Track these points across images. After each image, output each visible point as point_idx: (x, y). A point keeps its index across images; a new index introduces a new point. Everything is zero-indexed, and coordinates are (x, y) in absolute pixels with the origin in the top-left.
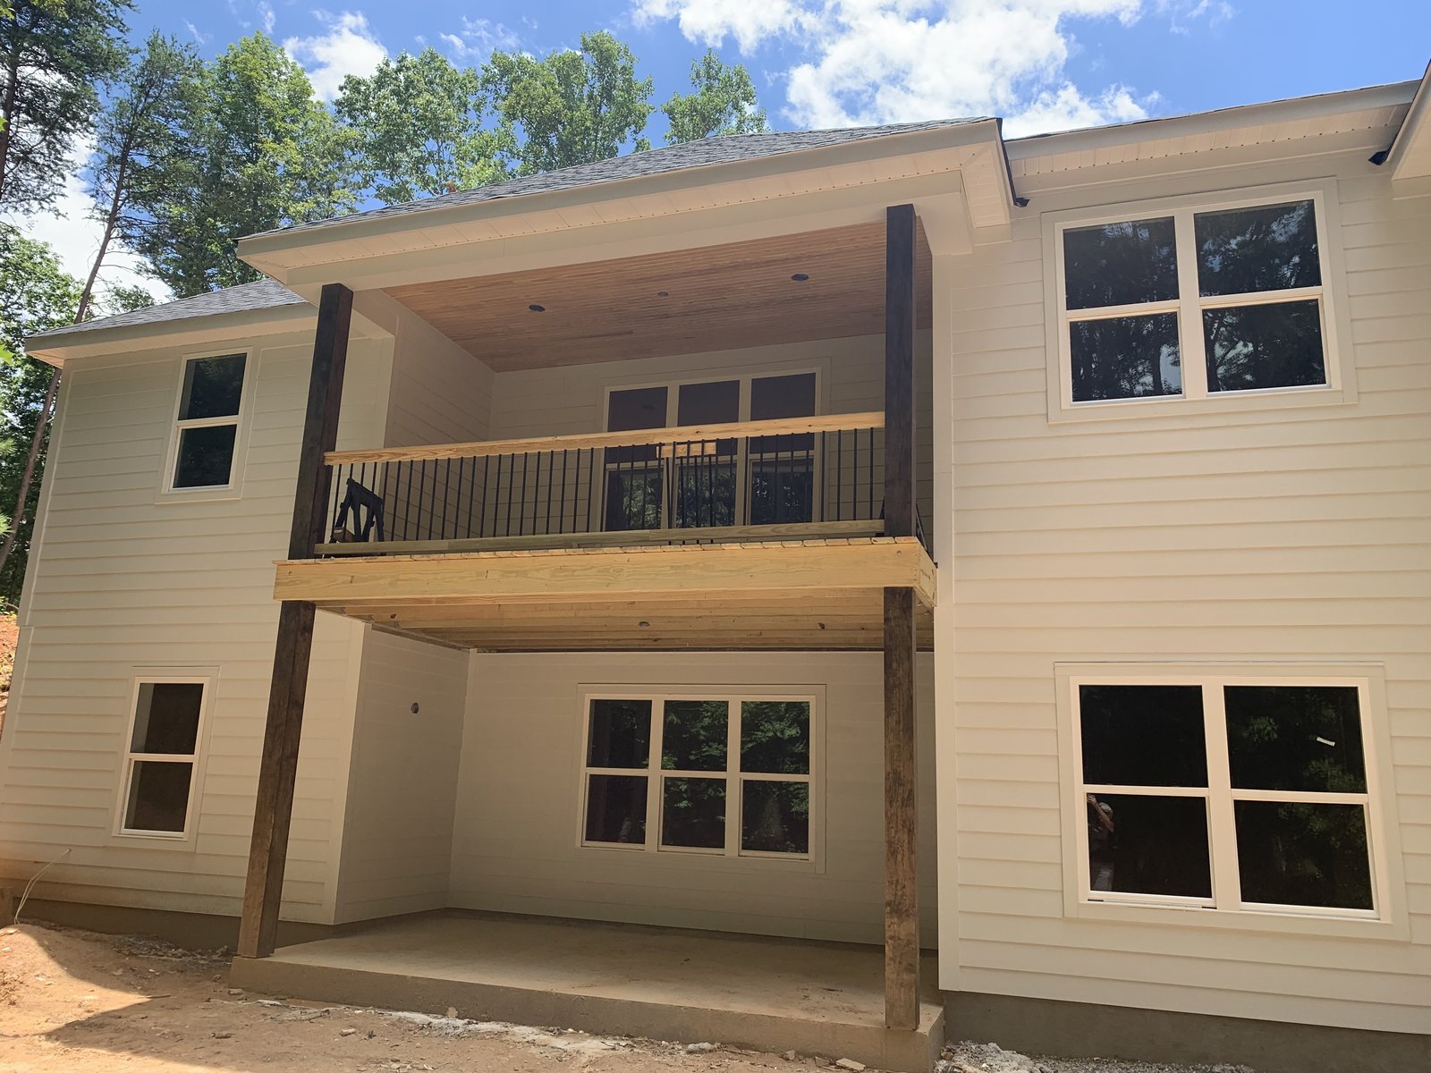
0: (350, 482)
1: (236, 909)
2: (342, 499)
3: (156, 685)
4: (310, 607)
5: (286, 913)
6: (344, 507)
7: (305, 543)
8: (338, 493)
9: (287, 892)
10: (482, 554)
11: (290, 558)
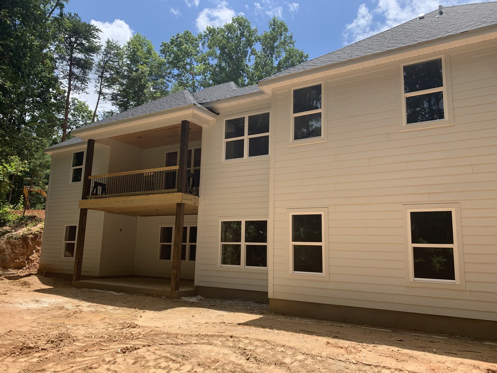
0: (95, 182)
1: (72, 273)
2: (93, 186)
3: (70, 227)
4: (86, 209)
5: (82, 274)
6: (94, 188)
7: (85, 196)
8: (92, 185)
9: (83, 269)
10: (111, 198)
11: (82, 199)
